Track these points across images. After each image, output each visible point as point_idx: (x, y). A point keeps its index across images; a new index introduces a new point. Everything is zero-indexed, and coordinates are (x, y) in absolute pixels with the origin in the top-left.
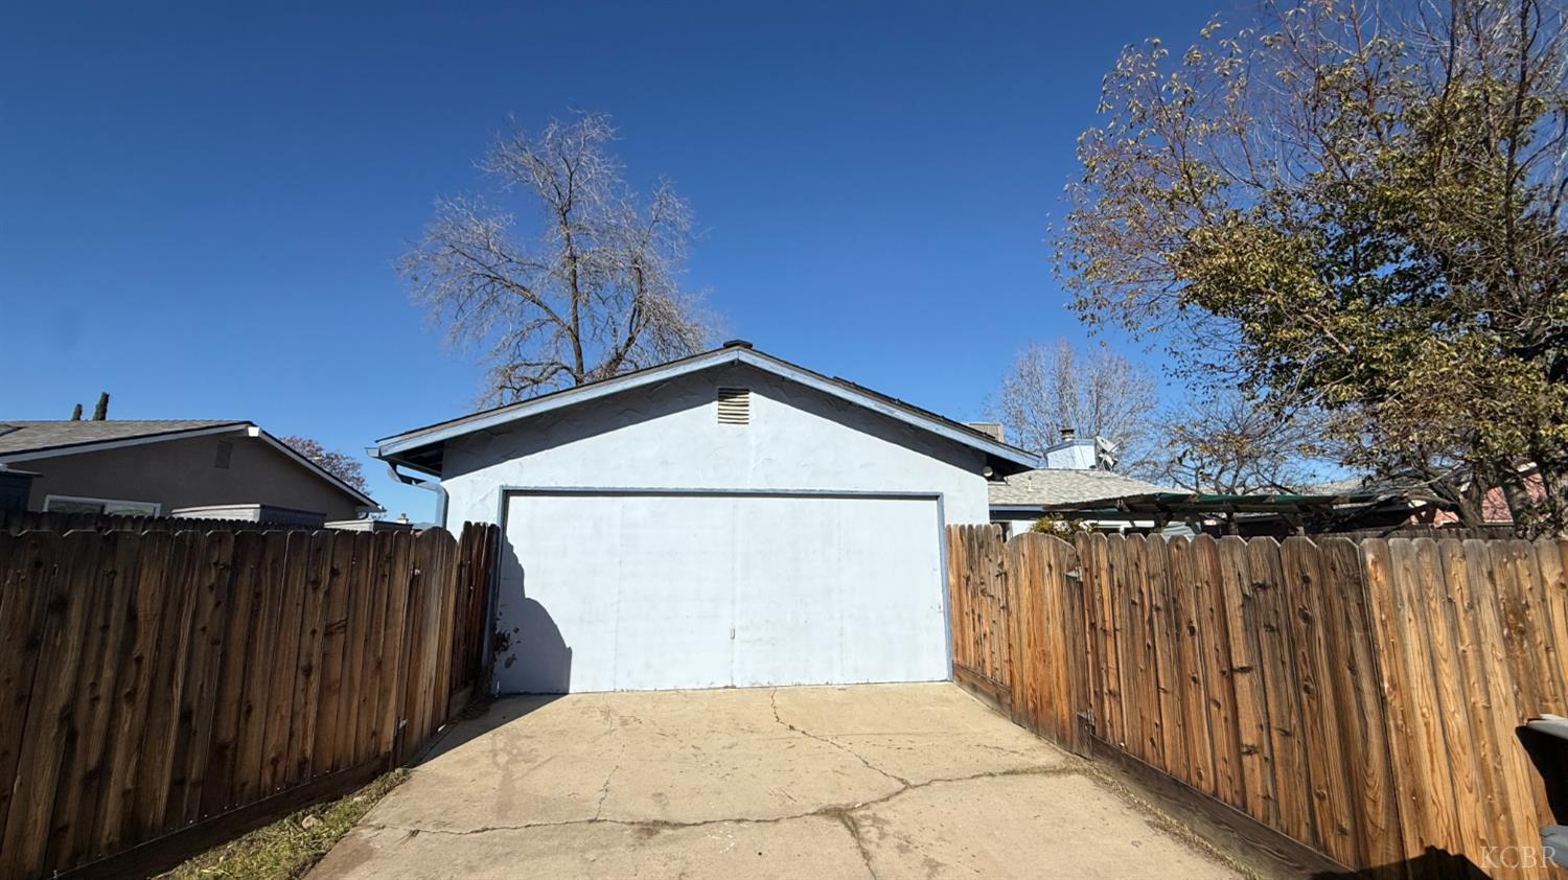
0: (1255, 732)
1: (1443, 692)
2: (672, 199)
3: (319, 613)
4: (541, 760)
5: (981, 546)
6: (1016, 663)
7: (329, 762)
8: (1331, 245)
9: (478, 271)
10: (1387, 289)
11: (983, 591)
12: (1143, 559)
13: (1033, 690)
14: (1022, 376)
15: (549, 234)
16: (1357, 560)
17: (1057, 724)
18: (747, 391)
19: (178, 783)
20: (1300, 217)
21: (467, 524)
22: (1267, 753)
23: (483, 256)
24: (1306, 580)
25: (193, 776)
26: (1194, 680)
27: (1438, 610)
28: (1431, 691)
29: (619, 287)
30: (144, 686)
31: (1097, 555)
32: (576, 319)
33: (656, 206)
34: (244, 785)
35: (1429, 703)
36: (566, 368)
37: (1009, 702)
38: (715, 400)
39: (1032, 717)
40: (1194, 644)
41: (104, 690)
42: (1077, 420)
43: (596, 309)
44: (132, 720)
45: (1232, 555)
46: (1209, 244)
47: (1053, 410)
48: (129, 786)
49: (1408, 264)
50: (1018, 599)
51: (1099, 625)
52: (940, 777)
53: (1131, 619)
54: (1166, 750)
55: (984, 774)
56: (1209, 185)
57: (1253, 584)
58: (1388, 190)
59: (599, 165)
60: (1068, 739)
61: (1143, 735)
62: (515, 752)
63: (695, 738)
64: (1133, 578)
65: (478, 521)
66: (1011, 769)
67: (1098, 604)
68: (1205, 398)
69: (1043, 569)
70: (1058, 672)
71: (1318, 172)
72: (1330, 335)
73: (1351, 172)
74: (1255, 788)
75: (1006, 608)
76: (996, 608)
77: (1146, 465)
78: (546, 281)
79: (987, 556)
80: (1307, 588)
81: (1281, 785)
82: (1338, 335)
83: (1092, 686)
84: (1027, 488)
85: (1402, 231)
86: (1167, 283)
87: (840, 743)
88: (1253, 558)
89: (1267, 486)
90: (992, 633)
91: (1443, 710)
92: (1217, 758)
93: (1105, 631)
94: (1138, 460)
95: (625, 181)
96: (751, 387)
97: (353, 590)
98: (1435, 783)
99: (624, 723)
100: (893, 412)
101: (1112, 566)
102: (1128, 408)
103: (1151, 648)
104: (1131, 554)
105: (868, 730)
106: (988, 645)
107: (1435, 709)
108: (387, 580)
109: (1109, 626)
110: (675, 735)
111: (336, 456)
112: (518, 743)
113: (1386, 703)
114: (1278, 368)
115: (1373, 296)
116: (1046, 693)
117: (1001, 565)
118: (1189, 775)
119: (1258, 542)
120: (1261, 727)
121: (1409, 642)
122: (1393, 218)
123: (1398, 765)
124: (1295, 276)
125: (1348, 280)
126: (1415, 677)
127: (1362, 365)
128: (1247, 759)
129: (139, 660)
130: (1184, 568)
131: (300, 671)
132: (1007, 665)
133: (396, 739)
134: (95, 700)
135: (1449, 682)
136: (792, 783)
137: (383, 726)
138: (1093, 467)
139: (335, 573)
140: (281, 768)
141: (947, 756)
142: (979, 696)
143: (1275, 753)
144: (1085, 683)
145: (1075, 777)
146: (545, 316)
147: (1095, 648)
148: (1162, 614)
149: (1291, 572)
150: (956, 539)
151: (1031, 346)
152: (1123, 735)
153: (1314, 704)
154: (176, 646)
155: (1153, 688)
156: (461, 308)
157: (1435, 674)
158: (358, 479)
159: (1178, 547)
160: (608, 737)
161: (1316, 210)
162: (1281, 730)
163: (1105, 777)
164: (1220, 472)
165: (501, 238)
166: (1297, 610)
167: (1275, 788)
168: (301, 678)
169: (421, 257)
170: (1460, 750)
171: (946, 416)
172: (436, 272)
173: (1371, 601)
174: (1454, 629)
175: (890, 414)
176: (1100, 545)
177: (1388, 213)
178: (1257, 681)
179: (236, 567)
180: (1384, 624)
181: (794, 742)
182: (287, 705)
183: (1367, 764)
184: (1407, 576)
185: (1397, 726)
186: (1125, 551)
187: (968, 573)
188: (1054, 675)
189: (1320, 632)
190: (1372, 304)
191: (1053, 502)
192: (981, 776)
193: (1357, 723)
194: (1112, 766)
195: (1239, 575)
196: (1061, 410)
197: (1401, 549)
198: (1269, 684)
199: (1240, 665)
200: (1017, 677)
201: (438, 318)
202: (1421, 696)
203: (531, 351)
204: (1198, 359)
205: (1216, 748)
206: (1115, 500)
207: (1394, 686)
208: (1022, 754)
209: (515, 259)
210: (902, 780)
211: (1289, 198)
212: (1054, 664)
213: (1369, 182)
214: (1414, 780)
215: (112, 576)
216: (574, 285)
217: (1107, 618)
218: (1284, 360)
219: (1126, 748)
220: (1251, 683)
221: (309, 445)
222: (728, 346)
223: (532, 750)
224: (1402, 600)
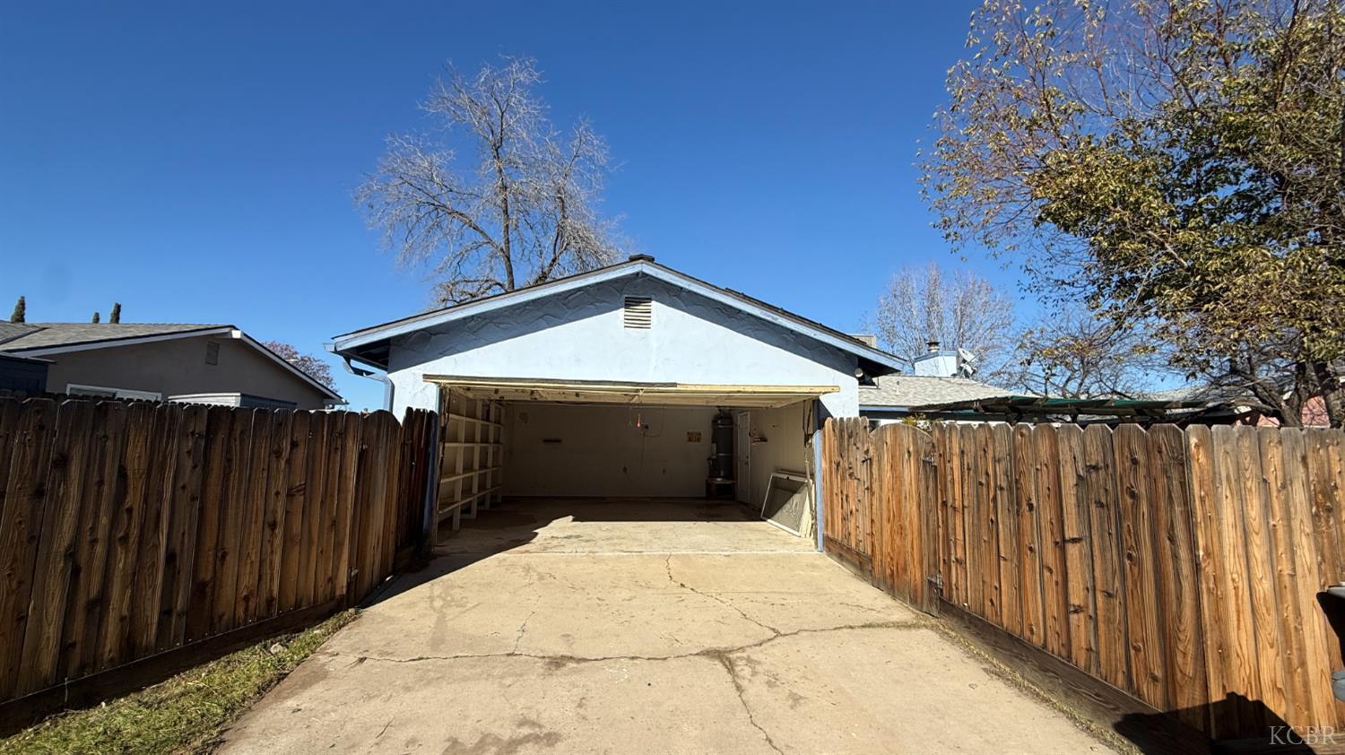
0: (1082, 593)
1: (1253, 563)
2: (591, 136)
3: (281, 477)
4: (470, 605)
5: (850, 437)
6: (877, 536)
7: (292, 600)
8: (1176, 169)
9: (424, 200)
10: (1225, 208)
11: (851, 475)
12: (991, 447)
13: (891, 558)
14: (895, 296)
15: (483, 168)
16: (1181, 443)
17: (910, 586)
18: (650, 300)
19: (166, 613)
20: (1149, 143)
21: (409, 410)
22: (1091, 612)
23: (428, 187)
24: (1135, 462)
25: (179, 608)
26: (1031, 549)
27: (1253, 489)
28: (1241, 560)
29: (544, 214)
30: (135, 532)
31: (951, 442)
32: (508, 241)
33: (576, 142)
34: (221, 617)
35: (1239, 570)
36: (499, 284)
37: (870, 568)
38: (622, 307)
39: (891, 584)
40: (1032, 518)
41: (102, 533)
42: (943, 335)
43: (525, 233)
44: (125, 559)
45: (1069, 440)
46: (1063, 167)
47: (921, 326)
48: (125, 613)
49: (1246, 186)
50: (881, 481)
51: (950, 503)
52: (807, 628)
53: (978, 496)
54: (1003, 609)
55: (845, 627)
56: (1066, 112)
57: (1086, 466)
58: (1231, 115)
59: (526, 106)
60: (919, 600)
61: (983, 597)
62: (449, 598)
63: (600, 592)
64: (981, 463)
65: (419, 408)
66: (868, 623)
67: (949, 485)
68: (1055, 310)
69: (903, 456)
70: (913, 546)
71: (1168, 101)
72: (1170, 249)
73: (1199, 99)
74: (1080, 642)
75: (869, 489)
76: (862, 488)
77: (1002, 375)
78: (481, 208)
79: (855, 445)
80: (1135, 469)
81: (1102, 640)
82: (1178, 251)
83: (941, 555)
84: (895, 391)
85: (1244, 155)
86: (1024, 204)
87: (724, 600)
88: (1088, 444)
89: (1108, 393)
90: (857, 510)
91: (1252, 576)
92: (1047, 616)
93: (955, 508)
94: (995, 370)
95: (550, 121)
96: (653, 296)
97: (311, 459)
98: (1240, 639)
99: (541, 578)
100: (777, 319)
101: (963, 452)
102: (988, 325)
103: (995, 523)
104: (981, 441)
105: (748, 589)
106: (853, 521)
107: (1245, 575)
108: (339, 453)
109: (958, 504)
110: (583, 589)
111: (309, 358)
112: (451, 592)
113: (1200, 569)
114: (1123, 282)
115: (1212, 216)
116: (901, 562)
117: (867, 452)
118: (1022, 631)
119: (1094, 429)
120: (1088, 589)
121: (1225, 517)
122: (1235, 142)
123: (1208, 623)
124: (1140, 195)
125: (1190, 201)
126: (1228, 547)
127: (1199, 277)
128: (1073, 617)
129: (130, 511)
130: (1026, 453)
131: (266, 525)
132: (869, 538)
133: (349, 585)
134: (94, 541)
135: (1259, 551)
136: (681, 629)
137: (337, 573)
138: (954, 375)
139: (294, 445)
140: (252, 605)
141: (814, 611)
142: (845, 564)
143: (1098, 612)
144: (936, 552)
145: (924, 631)
146: (481, 239)
147: (946, 522)
148: (1005, 493)
149: (1122, 454)
150: (829, 431)
151: (904, 270)
152: (967, 597)
153: (1136, 570)
154: (160, 500)
155: (994, 557)
156: (410, 232)
157: (1246, 545)
158: (328, 378)
159: (1022, 435)
160: (527, 589)
161: (1164, 137)
162: (1103, 591)
163: (950, 632)
164: (1067, 382)
165: (443, 171)
166: (1125, 487)
167: (1097, 642)
168: (268, 531)
169: (375, 188)
170: (1265, 611)
171: (823, 324)
172: (388, 200)
173: (1192, 480)
174: (1267, 507)
175: (773, 321)
176: (954, 433)
177: (1231, 137)
178: (1086, 549)
179: (209, 436)
180: (1202, 500)
181: (684, 597)
182: (256, 553)
183: (1180, 621)
184: (1226, 458)
185: (1208, 589)
186: (975, 438)
187: (839, 459)
188: (909, 546)
189: (1144, 508)
190: (1211, 223)
191: (917, 404)
192: (841, 628)
193: (1172, 586)
194: (957, 623)
195: (1075, 458)
196: (929, 326)
197: (1223, 434)
198: (1097, 553)
199: (1071, 537)
200: (877, 548)
201: (391, 240)
202: (1233, 564)
203: (470, 270)
204: (1051, 276)
205: (1047, 606)
206: (972, 402)
207: (1208, 554)
208: (879, 612)
209: (455, 189)
210: (773, 630)
211: (1140, 126)
212: (909, 537)
213: (1214, 109)
214: (1221, 637)
215: (104, 440)
216: (506, 212)
217: (957, 497)
218: (1128, 275)
219: (969, 608)
220: (1080, 552)
221: (286, 350)
222: (633, 259)
223: (463, 598)
224: (1220, 479)
